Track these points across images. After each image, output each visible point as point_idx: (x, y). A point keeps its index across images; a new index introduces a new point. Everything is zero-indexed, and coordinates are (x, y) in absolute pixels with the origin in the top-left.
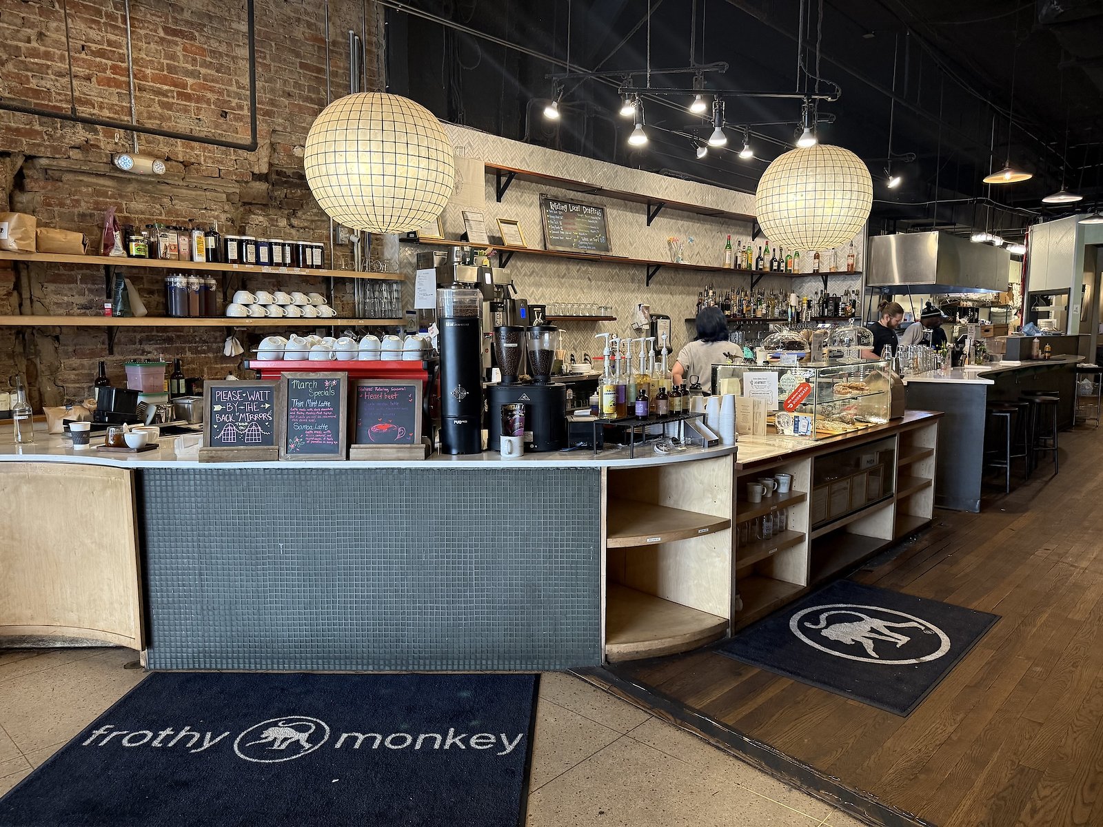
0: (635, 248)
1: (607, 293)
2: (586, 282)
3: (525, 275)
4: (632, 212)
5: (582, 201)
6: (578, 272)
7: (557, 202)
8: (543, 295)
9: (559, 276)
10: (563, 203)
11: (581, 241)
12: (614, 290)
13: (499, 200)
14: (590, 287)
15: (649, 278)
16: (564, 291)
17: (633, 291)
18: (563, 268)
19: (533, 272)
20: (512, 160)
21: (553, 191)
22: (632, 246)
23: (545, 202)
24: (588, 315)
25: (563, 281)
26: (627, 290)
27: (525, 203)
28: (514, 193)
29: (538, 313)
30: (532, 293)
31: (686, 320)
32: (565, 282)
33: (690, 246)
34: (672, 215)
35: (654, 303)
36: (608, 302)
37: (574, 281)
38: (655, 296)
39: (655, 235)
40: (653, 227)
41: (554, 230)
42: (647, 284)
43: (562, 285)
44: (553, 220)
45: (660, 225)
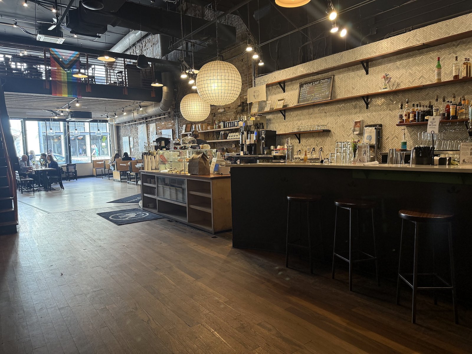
5: (320, 78)
7: (307, 83)
10: (310, 83)
11: (315, 97)
13: (284, 92)
14: (326, 116)
15: (367, 104)
16: (311, 120)
18: (311, 110)
20: (289, 75)
23: (301, 86)
25: (311, 116)
27: (294, 89)
33: (411, 74)
34: (390, 61)
35: (373, 118)
36: (337, 122)
37: (317, 115)
38: (375, 113)
39: (374, 78)
40: (372, 74)
41: (302, 96)
42: (367, 108)
43: (311, 118)
44: (303, 92)
45: (378, 70)
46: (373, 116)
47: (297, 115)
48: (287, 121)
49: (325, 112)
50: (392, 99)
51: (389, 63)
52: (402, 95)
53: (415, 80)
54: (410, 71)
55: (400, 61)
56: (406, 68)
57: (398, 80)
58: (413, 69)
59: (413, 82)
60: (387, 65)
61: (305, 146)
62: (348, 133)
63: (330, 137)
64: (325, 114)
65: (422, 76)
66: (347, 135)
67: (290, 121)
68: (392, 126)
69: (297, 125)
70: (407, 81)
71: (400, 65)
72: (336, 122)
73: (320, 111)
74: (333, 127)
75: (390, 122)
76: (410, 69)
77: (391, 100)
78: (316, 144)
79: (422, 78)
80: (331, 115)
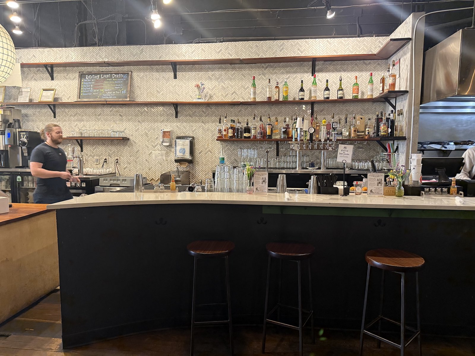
0: (162, 94)
1: (136, 123)
3: (71, 116)
4: (158, 72)
5: (111, 71)
7: (92, 74)
8: (84, 126)
9: (96, 115)
10: (96, 74)
11: (105, 94)
12: (143, 121)
13: (53, 79)
14: (121, 120)
15: (177, 112)
16: (100, 123)
17: (163, 121)
18: (99, 110)
20: (60, 58)
21: (89, 69)
22: (159, 93)
23: (82, 76)
27: (70, 78)
28: (62, 74)
30: (77, 125)
33: (223, 88)
34: (201, 69)
35: (184, 129)
36: (138, 129)
37: (108, 117)
38: (186, 124)
39: (183, 84)
40: (181, 79)
41: (84, 90)
42: (176, 117)
43: (99, 120)
44: (86, 85)
45: (188, 77)
46: (184, 127)
47: (76, 114)
48: (59, 121)
49: (120, 115)
50: (205, 111)
51: (200, 71)
52: (215, 108)
53: (227, 94)
54: (222, 84)
55: (212, 71)
56: (219, 80)
57: (210, 92)
58: (225, 83)
59: (226, 96)
60: (198, 72)
61: (91, 155)
62: (153, 144)
63: (129, 147)
64: (120, 117)
65: (234, 92)
66: (152, 145)
67: (65, 121)
68: (206, 139)
69: (77, 127)
70: (220, 94)
71: (212, 75)
72: (136, 129)
73: (112, 112)
74: (133, 134)
75: (203, 135)
76: (223, 82)
77: (203, 111)
78: (108, 154)
79: (234, 94)
80: (129, 120)
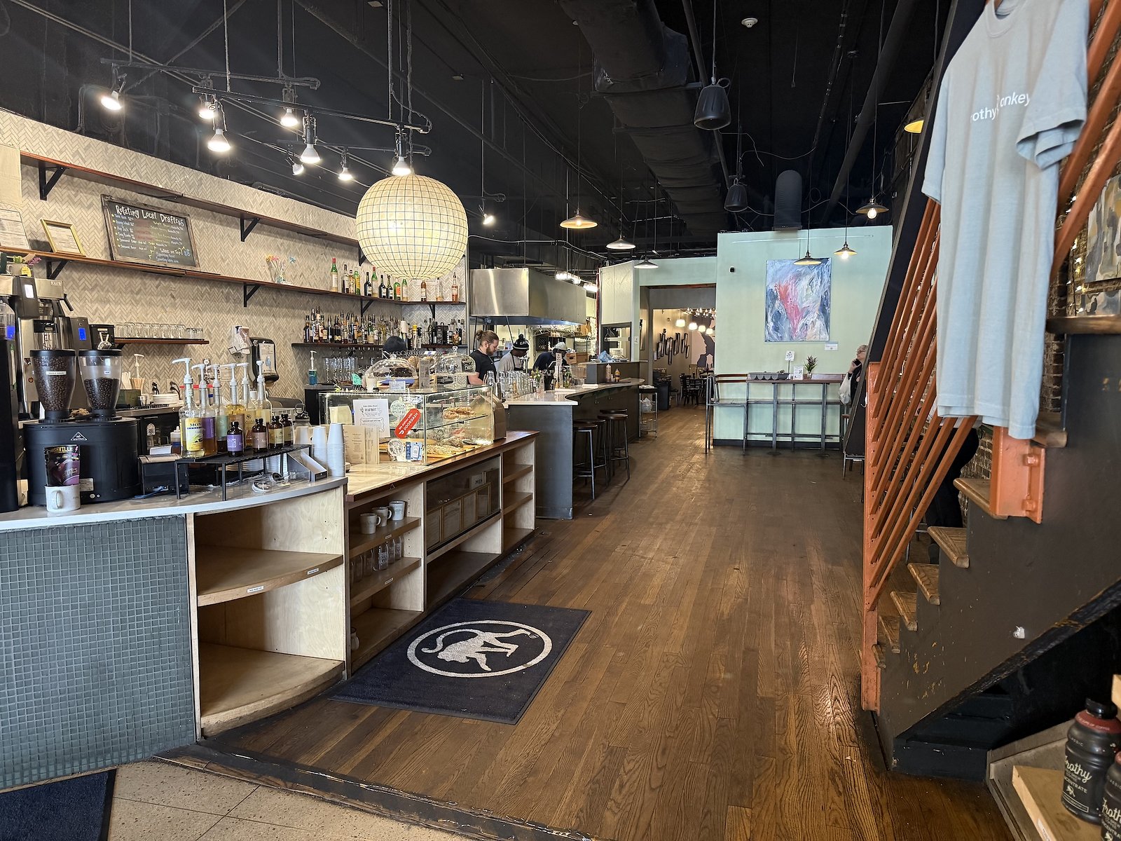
0: (228, 264)
1: (196, 313)
2: (169, 300)
3: (84, 289)
4: (221, 225)
5: (159, 208)
6: (157, 287)
7: (126, 206)
8: (111, 313)
9: (132, 292)
10: (133, 207)
11: (160, 252)
12: (205, 310)
13: (43, 197)
14: (174, 306)
15: (247, 298)
16: (139, 309)
17: (229, 312)
18: (137, 282)
19: (96, 285)
20: (61, 152)
21: (119, 193)
22: (224, 261)
23: (109, 204)
24: (172, 337)
25: (138, 297)
26: (220, 311)
27: (81, 203)
28: (65, 190)
29: (104, 334)
30: (96, 311)
31: (293, 345)
32: (140, 299)
35: (255, 326)
37: (152, 297)
39: (251, 252)
40: (249, 244)
41: (122, 238)
42: (245, 305)
43: (137, 302)
44: (120, 226)
45: (256, 241)
46: (254, 323)
49: (173, 296)
64: (172, 299)
66: (217, 354)
71: (281, 245)
73: (159, 289)
77: (274, 299)
